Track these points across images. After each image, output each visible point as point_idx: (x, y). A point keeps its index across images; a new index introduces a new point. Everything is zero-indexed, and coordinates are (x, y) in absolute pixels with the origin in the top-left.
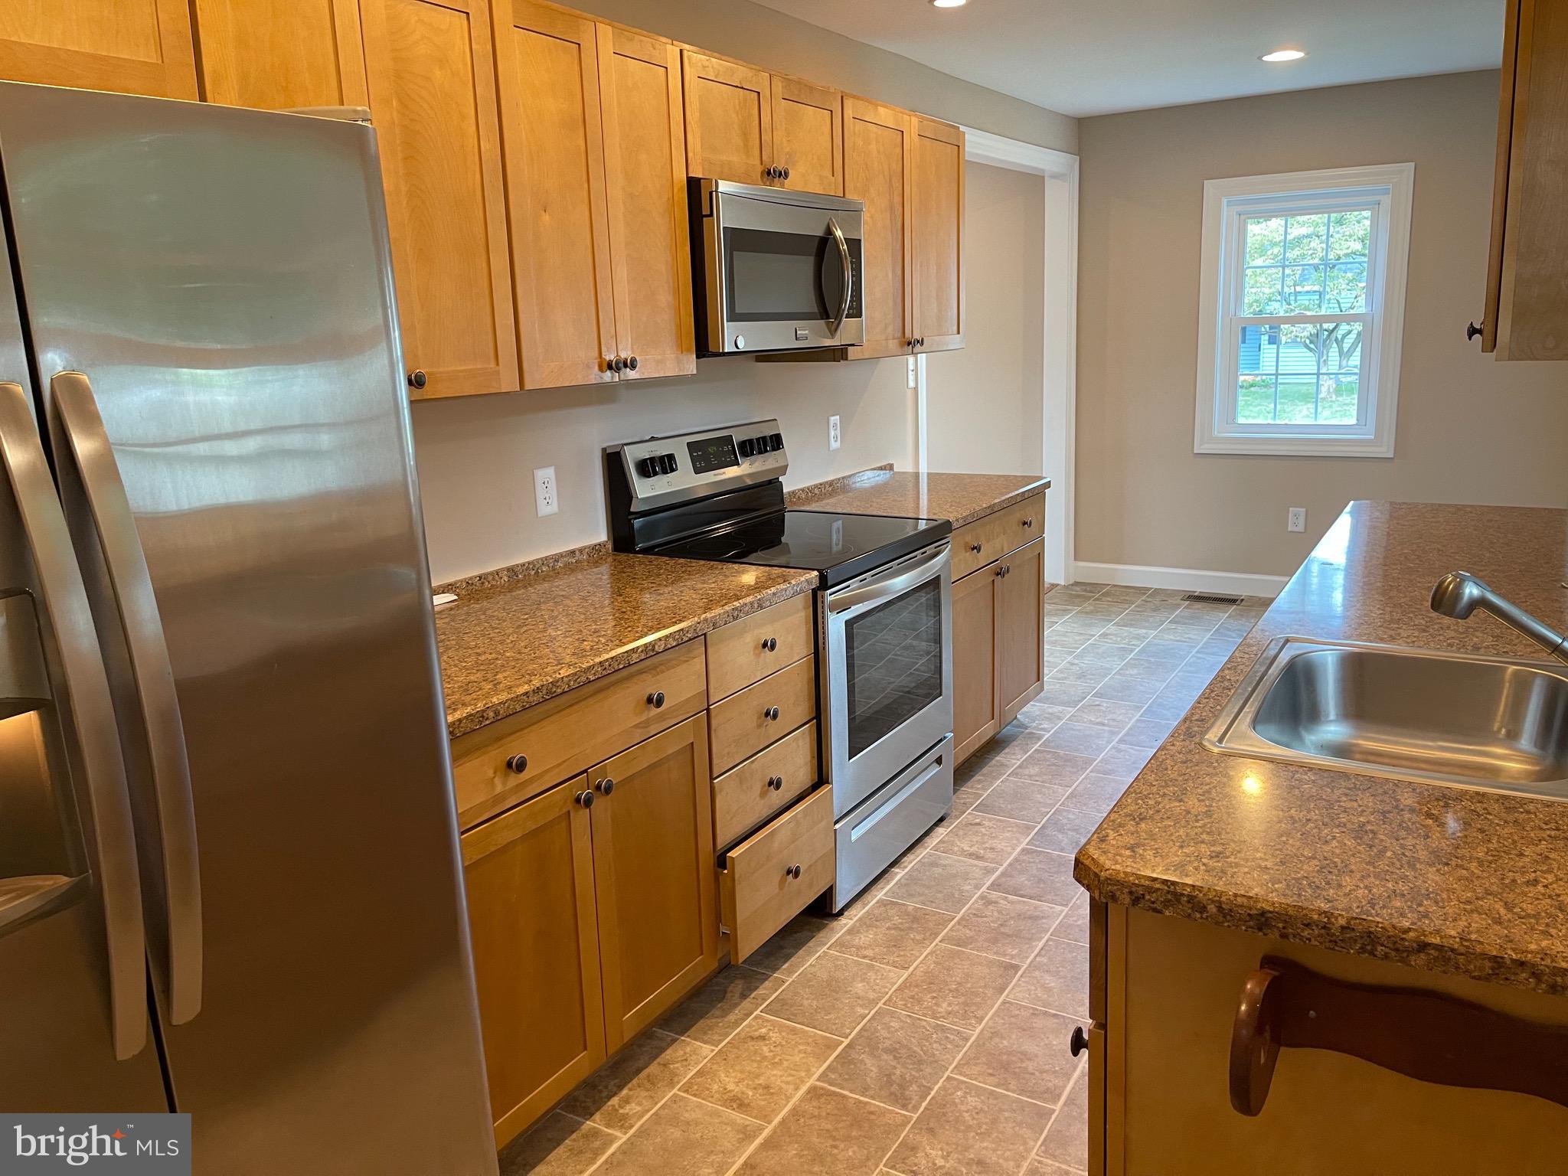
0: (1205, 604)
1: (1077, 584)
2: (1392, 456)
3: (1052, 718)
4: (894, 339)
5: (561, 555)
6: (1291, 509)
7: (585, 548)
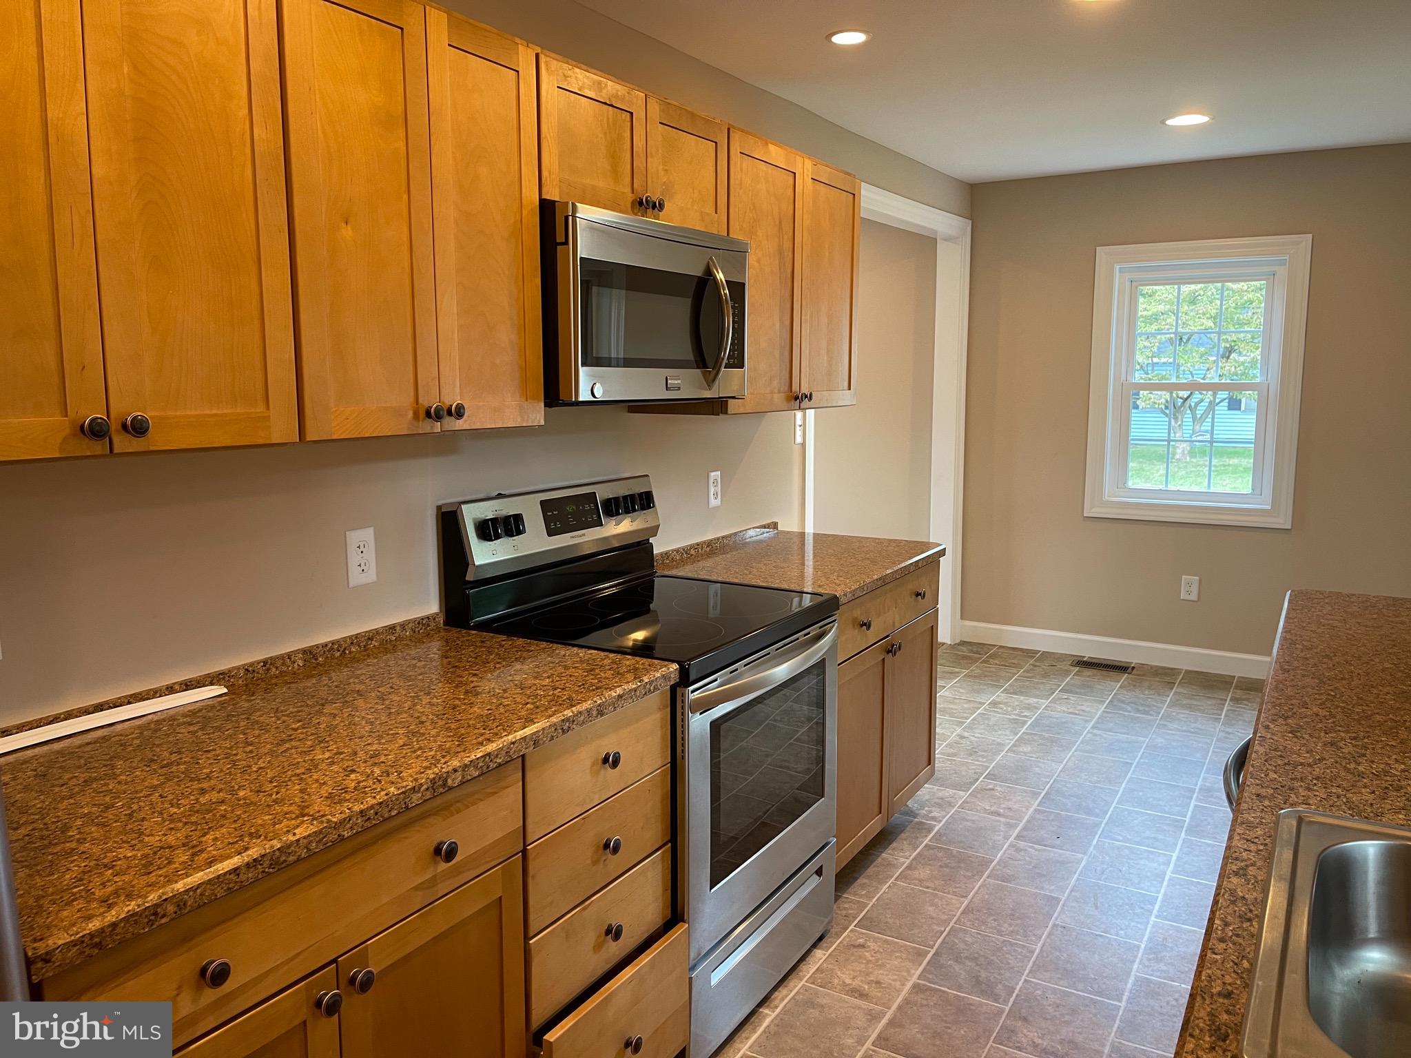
0: (1095, 671)
1: (963, 643)
2: (1289, 528)
3: (943, 804)
4: (779, 393)
5: (377, 632)
6: (1183, 577)
7: (409, 621)
